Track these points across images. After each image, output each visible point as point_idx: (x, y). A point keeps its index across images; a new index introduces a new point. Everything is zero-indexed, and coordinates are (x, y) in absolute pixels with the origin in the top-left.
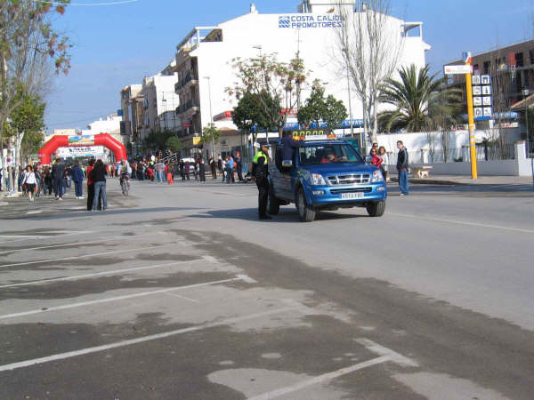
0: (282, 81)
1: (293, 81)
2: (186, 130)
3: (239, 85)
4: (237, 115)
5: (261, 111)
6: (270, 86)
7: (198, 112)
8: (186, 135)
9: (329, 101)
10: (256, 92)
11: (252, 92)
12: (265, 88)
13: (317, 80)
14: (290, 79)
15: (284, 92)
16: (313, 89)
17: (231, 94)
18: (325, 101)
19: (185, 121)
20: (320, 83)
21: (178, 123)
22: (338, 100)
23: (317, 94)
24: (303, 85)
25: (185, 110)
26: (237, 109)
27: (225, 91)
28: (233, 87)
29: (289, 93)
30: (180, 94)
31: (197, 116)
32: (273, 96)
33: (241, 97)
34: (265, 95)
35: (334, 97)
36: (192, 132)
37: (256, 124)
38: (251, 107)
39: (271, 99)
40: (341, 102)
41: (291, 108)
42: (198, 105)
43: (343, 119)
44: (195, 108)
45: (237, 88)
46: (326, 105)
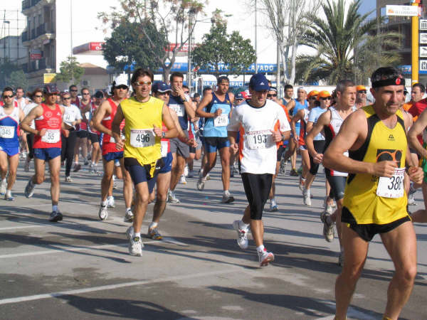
0: (173, 9)
1: (187, 10)
2: (34, 64)
3: (116, 11)
4: (110, 50)
5: (142, 46)
6: (155, 14)
7: (53, 41)
8: (34, 69)
9: (233, 39)
10: (138, 21)
11: (132, 20)
12: (149, 16)
13: (218, 12)
14: (183, 7)
15: (174, 23)
16: (213, 21)
17: (105, 21)
18: (228, 39)
19: (34, 51)
20: (222, 14)
21: (23, 53)
22: (245, 39)
23: (219, 29)
24: (199, 16)
25: (34, 37)
26: (110, 41)
27: (99, 17)
28: (109, 12)
29: (180, 25)
30: (29, 15)
31: (51, 46)
32: (159, 27)
33: (118, 25)
34: (148, 25)
35: (240, 34)
36: (43, 67)
37: (134, 62)
38: (128, 39)
39: (156, 30)
40: (248, 41)
41: (182, 44)
42: (53, 31)
43: (250, 63)
44: (49, 35)
45: (114, 15)
46: (229, 44)
